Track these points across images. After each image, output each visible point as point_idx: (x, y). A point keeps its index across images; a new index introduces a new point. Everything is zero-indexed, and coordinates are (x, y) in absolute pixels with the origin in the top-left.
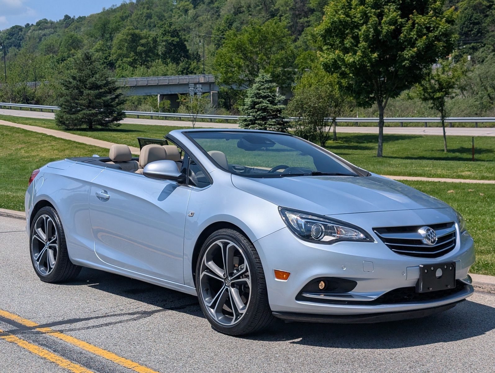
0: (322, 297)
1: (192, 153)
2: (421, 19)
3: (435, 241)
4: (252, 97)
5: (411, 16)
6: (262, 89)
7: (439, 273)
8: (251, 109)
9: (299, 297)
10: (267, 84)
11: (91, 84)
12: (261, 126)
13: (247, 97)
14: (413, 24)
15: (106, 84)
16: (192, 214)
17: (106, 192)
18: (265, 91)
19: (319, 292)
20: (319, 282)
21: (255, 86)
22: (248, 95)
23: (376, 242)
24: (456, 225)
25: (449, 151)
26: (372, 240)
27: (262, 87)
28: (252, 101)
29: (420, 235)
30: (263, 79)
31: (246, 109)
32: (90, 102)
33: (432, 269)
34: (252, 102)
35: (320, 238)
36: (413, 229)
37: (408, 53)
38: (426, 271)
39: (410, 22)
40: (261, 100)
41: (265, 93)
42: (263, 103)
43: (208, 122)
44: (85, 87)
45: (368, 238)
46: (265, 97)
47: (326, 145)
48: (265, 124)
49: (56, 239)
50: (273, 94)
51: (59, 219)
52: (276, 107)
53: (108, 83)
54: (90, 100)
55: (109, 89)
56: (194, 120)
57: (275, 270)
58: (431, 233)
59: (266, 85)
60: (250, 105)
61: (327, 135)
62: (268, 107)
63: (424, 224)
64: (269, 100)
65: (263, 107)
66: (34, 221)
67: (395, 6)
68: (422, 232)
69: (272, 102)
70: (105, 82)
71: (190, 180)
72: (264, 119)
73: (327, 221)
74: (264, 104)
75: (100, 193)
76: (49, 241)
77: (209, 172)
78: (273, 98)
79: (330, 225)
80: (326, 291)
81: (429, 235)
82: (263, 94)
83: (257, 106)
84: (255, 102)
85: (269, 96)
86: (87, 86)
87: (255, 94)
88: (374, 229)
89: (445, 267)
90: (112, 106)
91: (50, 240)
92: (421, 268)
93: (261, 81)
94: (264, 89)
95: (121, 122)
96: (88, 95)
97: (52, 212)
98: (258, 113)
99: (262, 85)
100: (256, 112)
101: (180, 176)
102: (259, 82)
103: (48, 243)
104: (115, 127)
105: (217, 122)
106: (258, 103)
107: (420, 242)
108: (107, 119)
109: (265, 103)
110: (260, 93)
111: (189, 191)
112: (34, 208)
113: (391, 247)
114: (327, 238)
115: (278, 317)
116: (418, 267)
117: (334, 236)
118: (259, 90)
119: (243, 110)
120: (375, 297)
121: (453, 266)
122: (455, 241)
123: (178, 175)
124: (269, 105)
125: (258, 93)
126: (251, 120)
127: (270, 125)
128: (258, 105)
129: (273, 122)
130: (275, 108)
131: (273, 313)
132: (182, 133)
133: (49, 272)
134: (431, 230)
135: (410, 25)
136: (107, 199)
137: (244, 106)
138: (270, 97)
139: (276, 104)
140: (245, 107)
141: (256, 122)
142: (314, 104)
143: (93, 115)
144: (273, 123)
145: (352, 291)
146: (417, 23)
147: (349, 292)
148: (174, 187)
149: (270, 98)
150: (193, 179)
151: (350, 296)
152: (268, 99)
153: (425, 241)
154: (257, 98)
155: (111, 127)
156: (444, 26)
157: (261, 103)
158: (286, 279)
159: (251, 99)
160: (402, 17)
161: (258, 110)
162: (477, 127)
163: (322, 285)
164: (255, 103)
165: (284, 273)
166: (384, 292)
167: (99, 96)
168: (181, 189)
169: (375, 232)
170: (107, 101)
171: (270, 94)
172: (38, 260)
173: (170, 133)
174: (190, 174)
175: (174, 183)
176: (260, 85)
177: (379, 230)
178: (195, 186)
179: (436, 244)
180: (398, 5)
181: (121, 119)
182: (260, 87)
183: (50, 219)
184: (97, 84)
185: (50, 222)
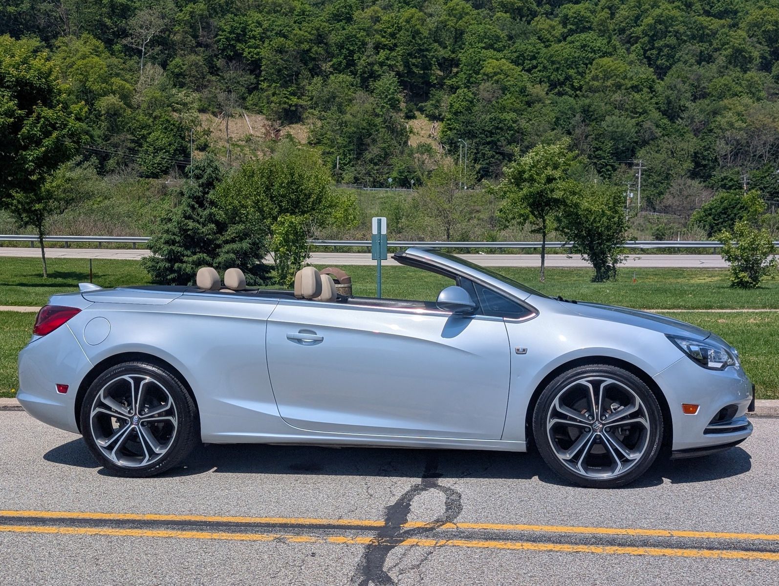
0: (718, 427)
2: (47, 112)
5: (34, 107)
9: (707, 430)
14: (39, 118)
16: (524, 350)
17: (310, 332)
19: (716, 422)
25: (49, 276)
35: (706, 363)
37: (32, 154)
39: (35, 115)
49: (171, 409)
57: (683, 405)
66: (92, 387)
67: (11, 93)
75: (297, 333)
76: (141, 415)
77: (522, 299)
80: (720, 421)
112: (96, 367)
131: (673, 453)
133: (149, 461)
135: (34, 119)
136: (320, 340)
145: (735, 417)
146: (44, 117)
147: (732, 419)
151: (732, 423)
156: (75, 124)
158: (695, 412)
160: (20, 107)
162: (33, 247)
165: (692, 405)
172: (110, 447)
180: (15, 92)
183: (150, 380)
185: (150, 385)
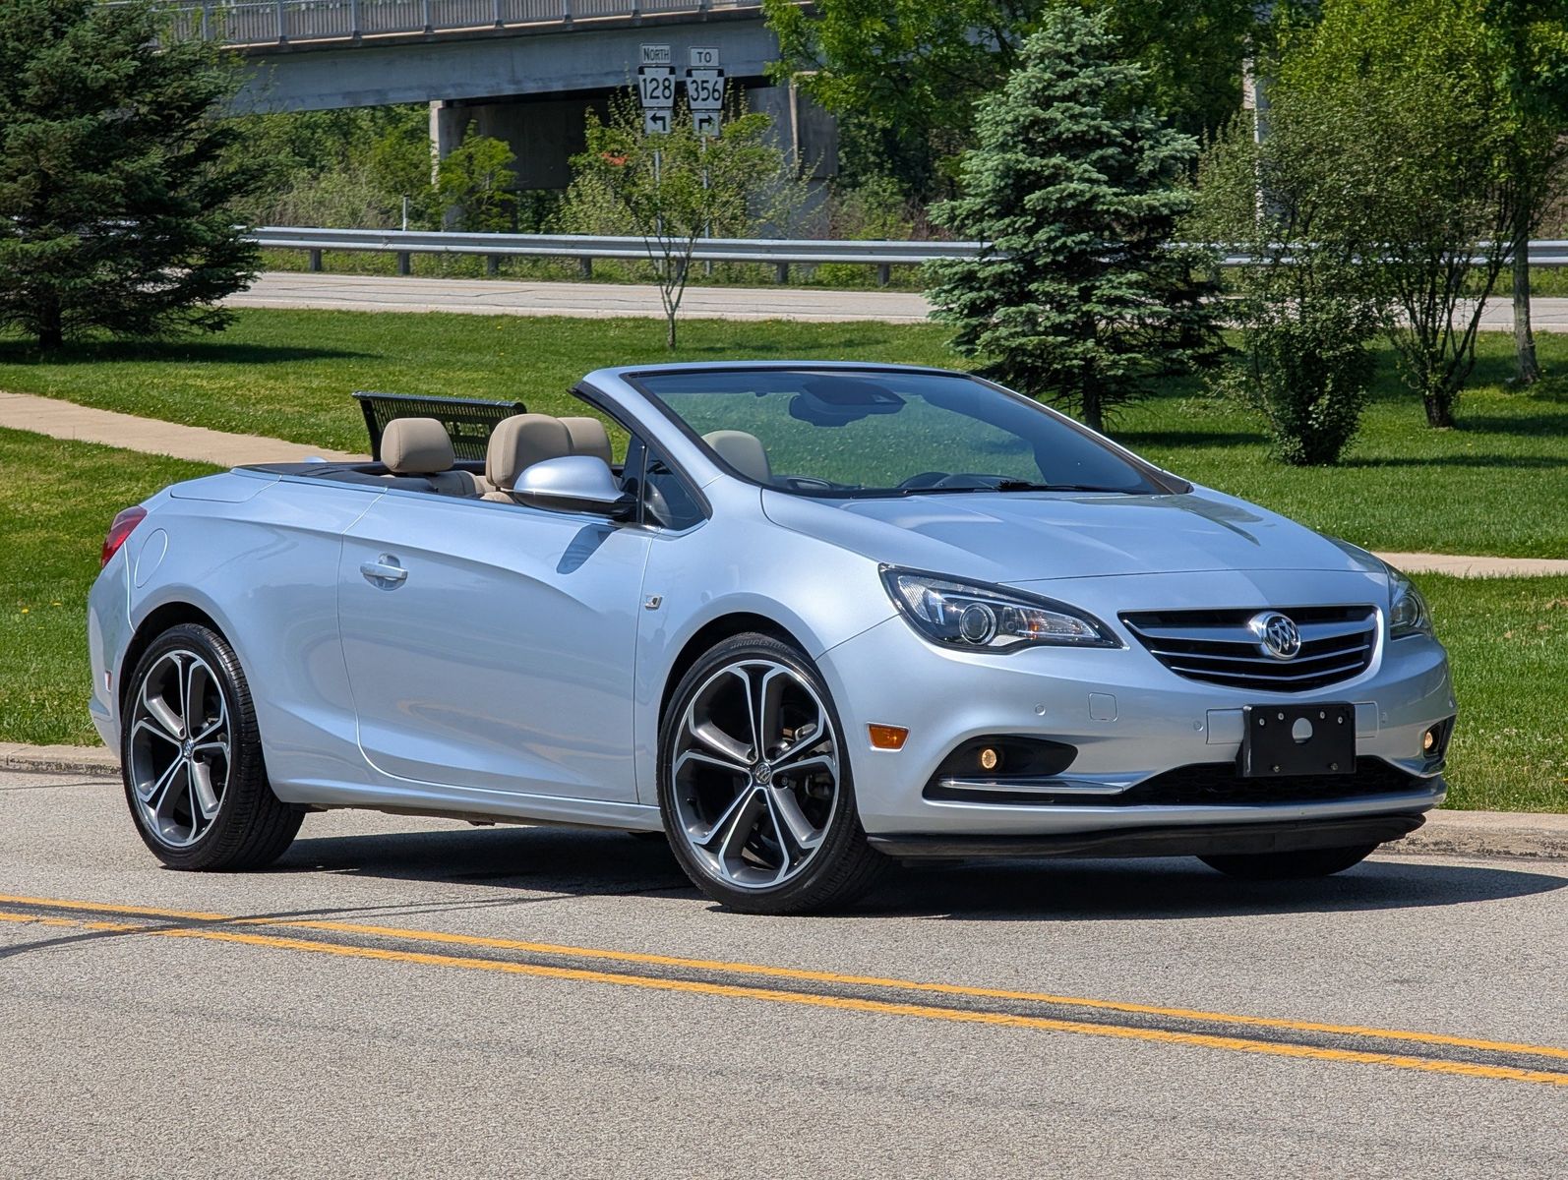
0: (991, 786)
1: (651, 435)
3: (1292, 648)
4: (1003, 147)
6: (1064, 99)
7: (1302, 730)
8: (999, 216)
9: (932, 790)
10: (1090, 71)
11: (53, 81)
12: (1061, 309)
13: (976, 146)
15: (140, 73)
16: (655, 601)
17: (394, 561)
18: (1077, 109)
19: (983, 775)
20: (981, 749)
21: (1018, 81)
22: (984, 131)
23: (1126, 648)
24: (1380, 617)
26: (1118, 644)
27: (1065, 87)
28: (1008, 171)
29: (1252, 634)
30: (1069, 36)
31: (971, 214)
32: (48, 187)
33: (1281, 717)
34: (1004, 175)
35: (987, 640)
36: (1237, 617)
38: (1262, 722)
40: (1057, 159)
41: (1074, 118)
42: (1070, 179)
43: (763, 283)
44: (16, 100)
45: (1106, 638)
46: (1077, 146)
47: (1461, 413)
48: (1085, 295)
49: (223, 728)
50: (1127, 125)
51: (234, 660)
52: (1146, 199)
53: (150, 72)
54: (43, 176)
55: (158, 107)
56: (679, 273)
57: (871, 726)
58: (1283, 628)
59: (1086, 77)
60: (998, 191)
61: (1459, 354)
62: (1095, 197)
63: (1265, 604)
64: (1102, 158)
65: (1071, 204)
66: (136, 673)
68: (1257, 625)
69: (1121, 174)
70: (129, 66)
71: (647, 511)
72: (1078, 267)
73: (1006, 597)
74: (1074, 185)
75: (377, 564)
76: (195, 737)
77: (701, 485)
78: (1127, 151)
79: (1009, 607)
80: (1000, 773)
81: (1276, 633)
82: (1067, 124)
83: (1032, 199)
84: (1021, 175)
85: (1101, 140)
86: (28, 94)
87: (1025, 129)
88: (1122, 616)
89: (1322, 716)
90: (178, 209)
91: (196, 731)
92: (1246, 713)
93: (1059, 56)
94: (1073, 97)
95: (232, 301)
96: (33, 146)
97: (208, 641)
98: (1042, 235)
99: (1063, 76)
100: (1031, 231)
101: (618, 501)
102: (1042, 58)
103: (191, 742)
104: (198, 335)
105: (819, 284)
106: (1039, 181)
107: (1252, 650)
108: (148, 288)
109: (1081, 180)
110: (1052, 120)
111: (645, 539)
112: (137, 633)
113: (1168, 662)
114: (1002, 640)
115: (882, 848)
116: (1241, 712)
117: (1021, 635)
118: (1047, 104)
119: (952, 219)
120: (1125, 785)
121: (1347, 712)
122: (1366, 657)
123: (613, 497)
124: (1105, 189)
125: (1036, 122)
126: (1000, 280)
127: (1111, 302)
128: (1038, 194)
129: (1130, 285)
130: (1139, 203)
131: (869, 838)
132: (622, 376)
133: (196, 835)
134: (1286, 619)
136: (402, 579)
137: (963, 196)
138: (1112, 143)
139: (1143, 185)
140: (969, 204)
141: (1033, 287)
142: (1356, 185)
143: (65, 263)
144: (1128, 293)
145: (1067, 770)
147: (1060, 775)
148: (602, 534)
149: (1110, 151)
150: (657, 507)
151: (1061, 783)
152: (1094, 156)
153: (1267, 649)
154: (1032, 149)
155: (173, 333)
157: (1053, 180)
158: (898, 745)
159: (995, 160)
161: (1042, 218)
163: (989, 759)
164: (1020, 183)
165: (894, 731)
166: (1151, 772)
167: (96, 151)
168: (623, 539)
169: (1127, 626)
170: (148, 181)
171: (1106, 125)
172: (153, 803)
173: (586, 379)
174: (648, 496)
175: (604, 521)
176: (1047, 76)
177: (1137, 619)
178: (663, 526)
179: (1296, 657)
181: (233, 285)
182: (1050, 85)
183: (200, 662)
184: (83, 81)
185: (201, 670)
